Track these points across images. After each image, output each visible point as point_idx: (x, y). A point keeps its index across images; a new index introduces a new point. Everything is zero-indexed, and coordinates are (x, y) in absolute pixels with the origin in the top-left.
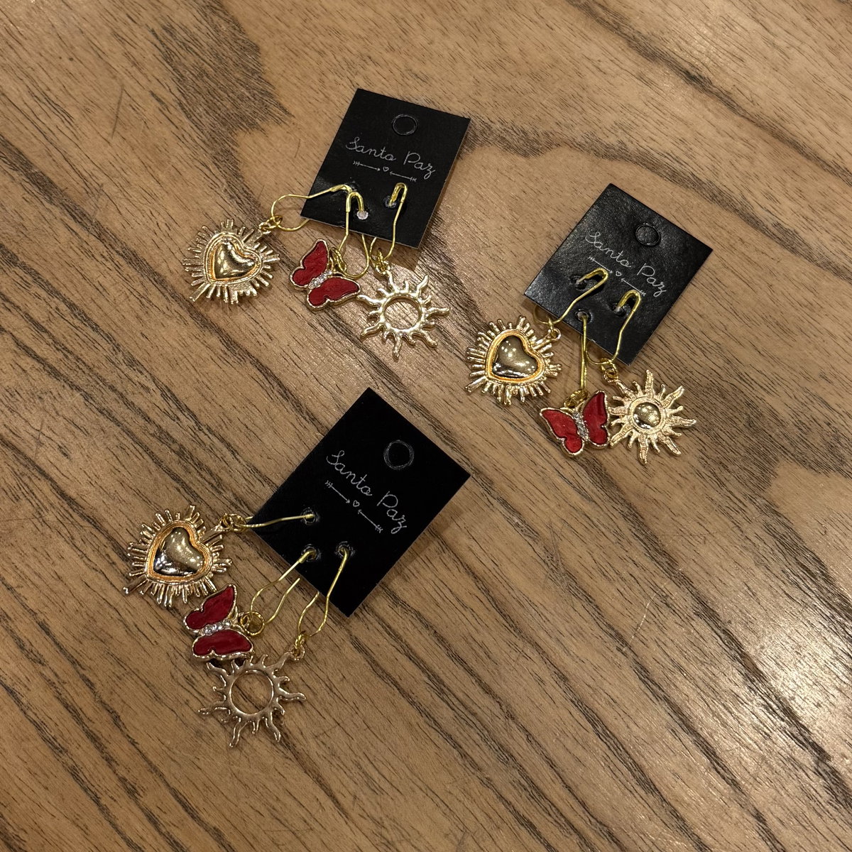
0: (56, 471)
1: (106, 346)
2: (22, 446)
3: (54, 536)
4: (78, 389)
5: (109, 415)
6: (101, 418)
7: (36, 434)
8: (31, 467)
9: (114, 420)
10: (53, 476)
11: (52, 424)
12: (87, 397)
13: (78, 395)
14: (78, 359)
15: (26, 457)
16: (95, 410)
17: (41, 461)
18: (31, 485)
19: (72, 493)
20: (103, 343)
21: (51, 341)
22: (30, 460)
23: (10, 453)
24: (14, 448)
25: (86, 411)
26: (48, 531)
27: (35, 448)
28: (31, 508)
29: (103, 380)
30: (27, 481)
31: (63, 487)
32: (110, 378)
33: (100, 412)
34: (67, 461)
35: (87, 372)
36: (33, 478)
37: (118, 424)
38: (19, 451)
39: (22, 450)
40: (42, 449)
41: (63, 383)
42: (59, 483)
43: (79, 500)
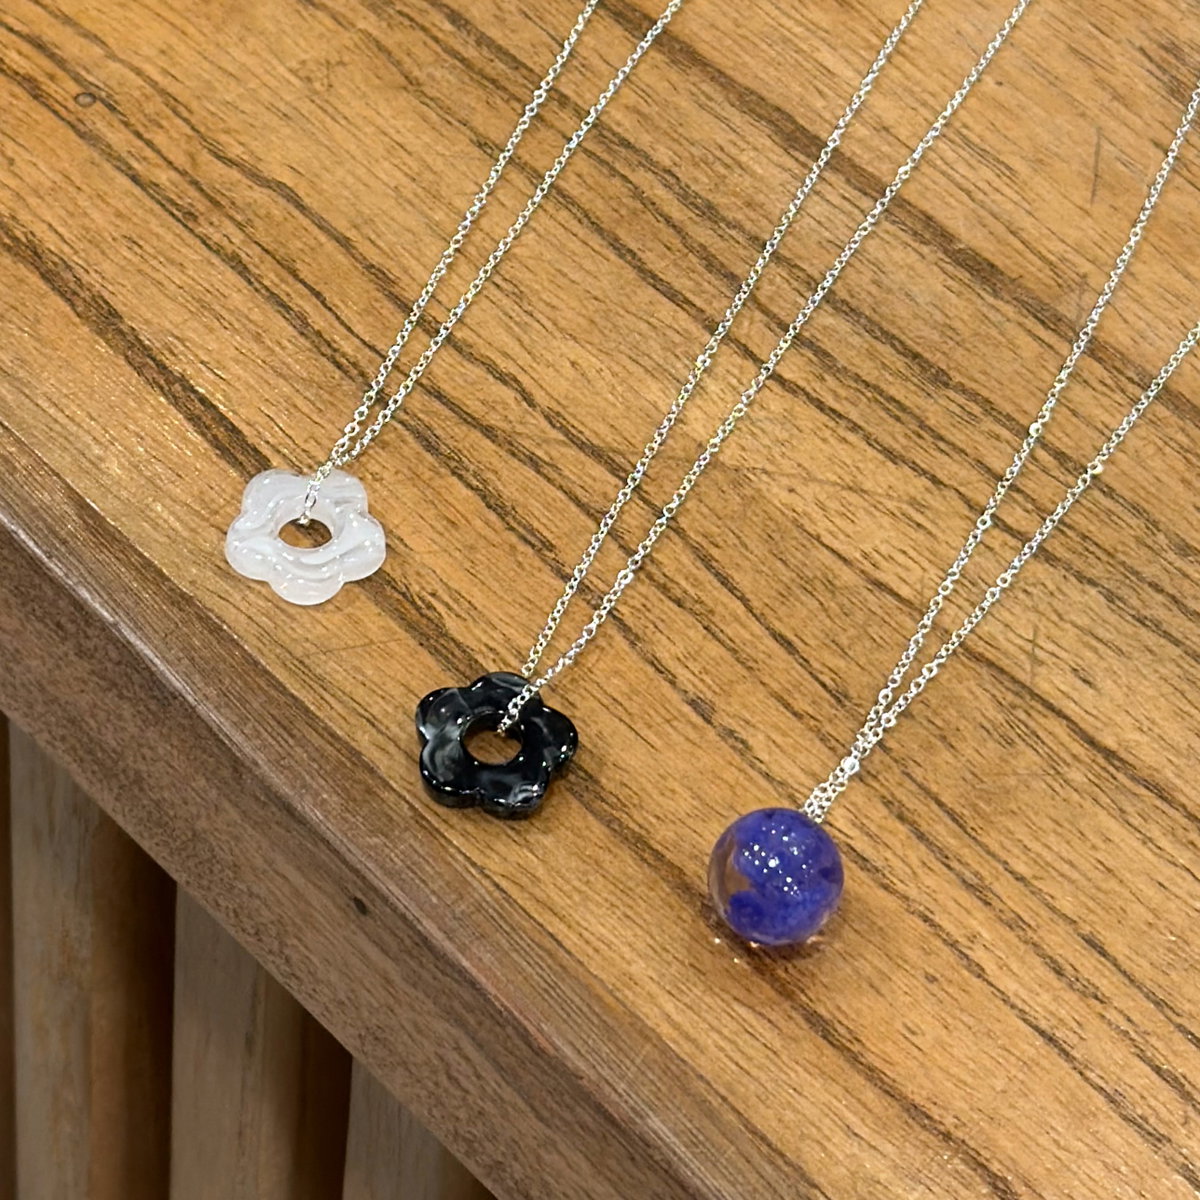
0: (1072, 705)
1: (1134, 522)
2: (1004, 663)
3: (1088, 804)
4: (1092, 583)
5: (1157, 627)
6: (1143, 631)
7: (1029, 647)
8: (1028, 698)
9: (1167, 635)
10: (1068, 712)
11: (1055, 632)
12: (1111, 597)
13: (1093, 591)
14: (1085, 537)
15: (1014, 680)
16: (1129, 618)
17: (1043, 687)
18: (1032, 724)
19: (1110, 742)
20: (1127, 516)
21: (1030, 506)
22: (1024, 686)
23: (984, 671)
24: (991, 664)
25: (1113, 618)
26: (1075, 797)
27: (1028, 667)
28: (1037, 758)
29: (1136, 573)
30: (1023, 716)
31: (1091, 731)
32: (1150, 571)
33: (1138, 620)
34: (1091, 691)
35: (1104, 557)
36: (1033, 713)
37: (1177, 643)
38: (1002, 671)
39: (1007, 669)
40: (1042, 670)
41: (1063, 572)
42: (1082, 725)
43: (1123, 754)
